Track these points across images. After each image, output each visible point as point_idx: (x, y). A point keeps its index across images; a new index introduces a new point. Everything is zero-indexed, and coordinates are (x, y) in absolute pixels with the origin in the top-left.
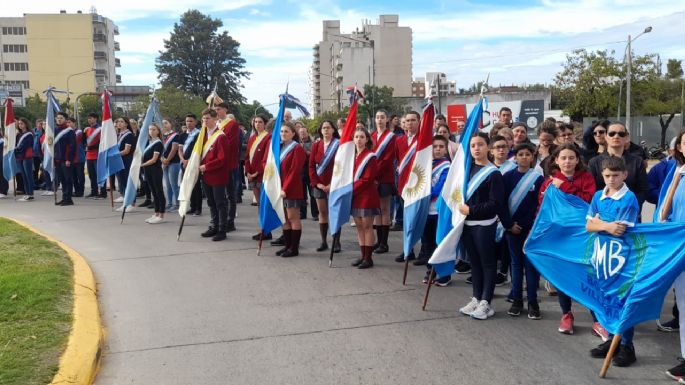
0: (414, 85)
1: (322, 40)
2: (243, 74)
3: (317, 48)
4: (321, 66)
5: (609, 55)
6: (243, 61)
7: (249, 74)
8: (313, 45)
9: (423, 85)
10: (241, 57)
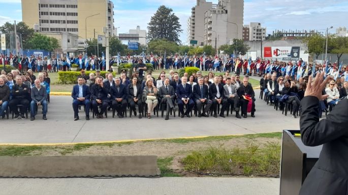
0: (244, 29)
1: (196, 5)
2: (180, 31)
3: (194, 9)
4: (195, 18)
5: (321, 33)
6: (180, 25)
7: (182, 30)
8: (192, 8)
9: (249, 29)
10: (180, 24)
